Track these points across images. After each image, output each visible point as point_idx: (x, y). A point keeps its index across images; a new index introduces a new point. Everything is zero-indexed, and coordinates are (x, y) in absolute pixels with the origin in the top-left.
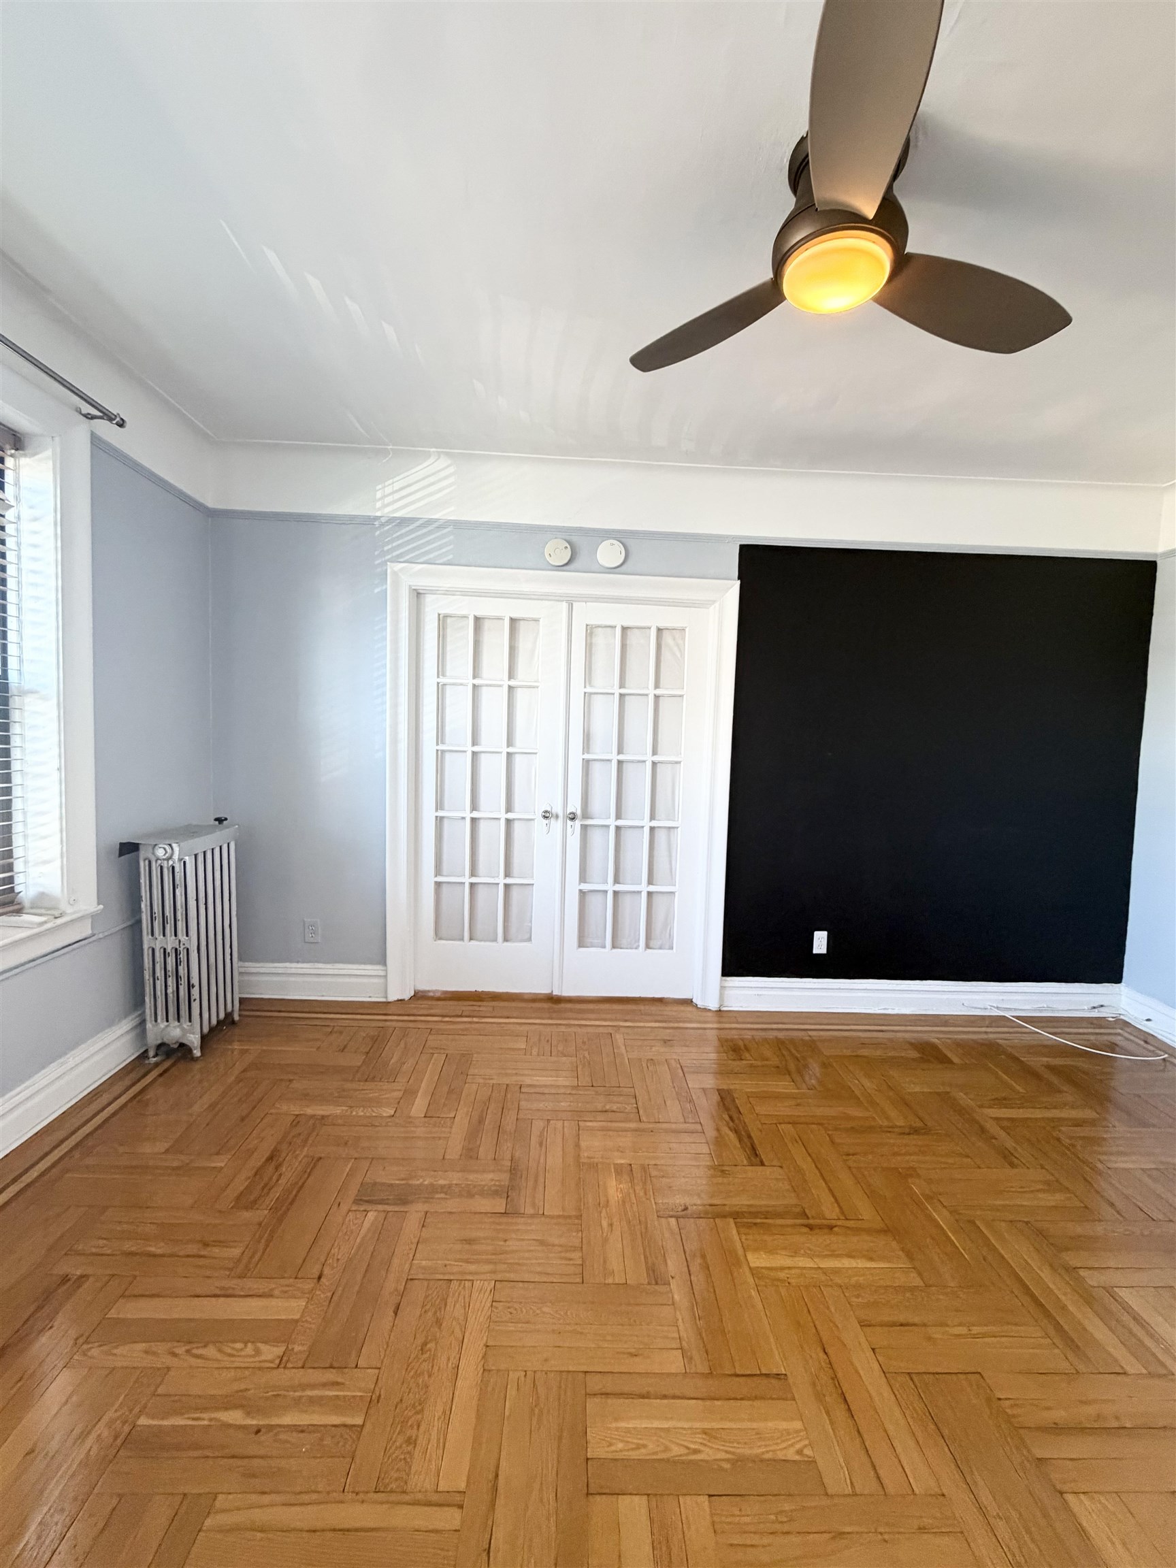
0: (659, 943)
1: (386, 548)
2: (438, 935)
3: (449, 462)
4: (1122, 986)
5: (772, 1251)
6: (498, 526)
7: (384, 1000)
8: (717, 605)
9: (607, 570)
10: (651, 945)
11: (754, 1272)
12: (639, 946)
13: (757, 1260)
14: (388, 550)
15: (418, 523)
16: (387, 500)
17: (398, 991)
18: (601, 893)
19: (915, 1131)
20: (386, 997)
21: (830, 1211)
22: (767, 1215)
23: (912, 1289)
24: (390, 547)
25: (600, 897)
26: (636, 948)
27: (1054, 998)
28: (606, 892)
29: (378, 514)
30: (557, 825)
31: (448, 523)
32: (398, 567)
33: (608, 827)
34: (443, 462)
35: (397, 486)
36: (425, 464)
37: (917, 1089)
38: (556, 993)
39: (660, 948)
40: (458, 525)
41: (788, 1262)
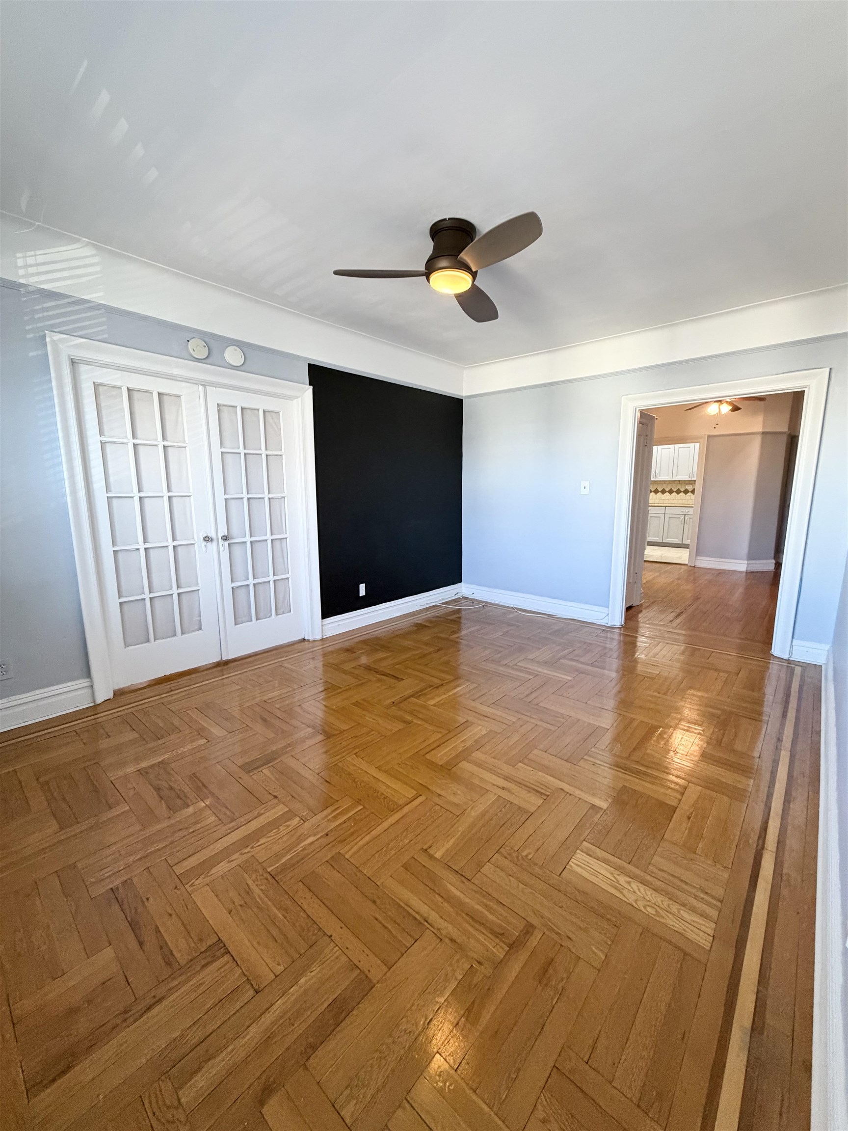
0: (282, 610)
1: (37, 316)
2: (127, 645)
3: (94, 252)
4: (462, 583)
5: (433, 698)
6: (145, 318)
7: (93, 704)
8: (299, 399)
9: (231, 367)
10: (278, 613)
11: (434, 705)
12: (271, 615)
13: (432, 702)
14: (39, 318)
15: (69, 300)
16: (31, 270)
17: (103, 694)
18: (243, 588)
19: (439, 650)
20: (94, 702)
21: (438, 682)
22: (421, 691)
23: (477, 687)
24: (41, 315)
25: (243, 590)
26: (270, 617)
27: (444, 594)
28: (248, 585)
29: (22, 281)
30: (213, 546)
31: (99, 307)
32: (57, 337)
33: (245, 543)
34: (88, 251)
35: (40, 259)
36: (69, 247)
37: (427, 638)
38: (224, 658)
39: (283, 614)
40: (110, 310)
41: (440, 699)
